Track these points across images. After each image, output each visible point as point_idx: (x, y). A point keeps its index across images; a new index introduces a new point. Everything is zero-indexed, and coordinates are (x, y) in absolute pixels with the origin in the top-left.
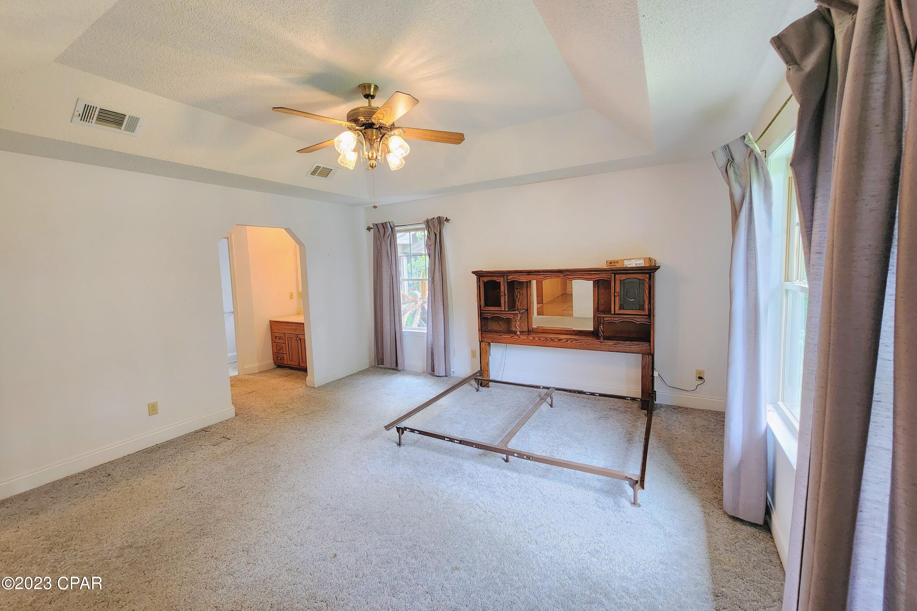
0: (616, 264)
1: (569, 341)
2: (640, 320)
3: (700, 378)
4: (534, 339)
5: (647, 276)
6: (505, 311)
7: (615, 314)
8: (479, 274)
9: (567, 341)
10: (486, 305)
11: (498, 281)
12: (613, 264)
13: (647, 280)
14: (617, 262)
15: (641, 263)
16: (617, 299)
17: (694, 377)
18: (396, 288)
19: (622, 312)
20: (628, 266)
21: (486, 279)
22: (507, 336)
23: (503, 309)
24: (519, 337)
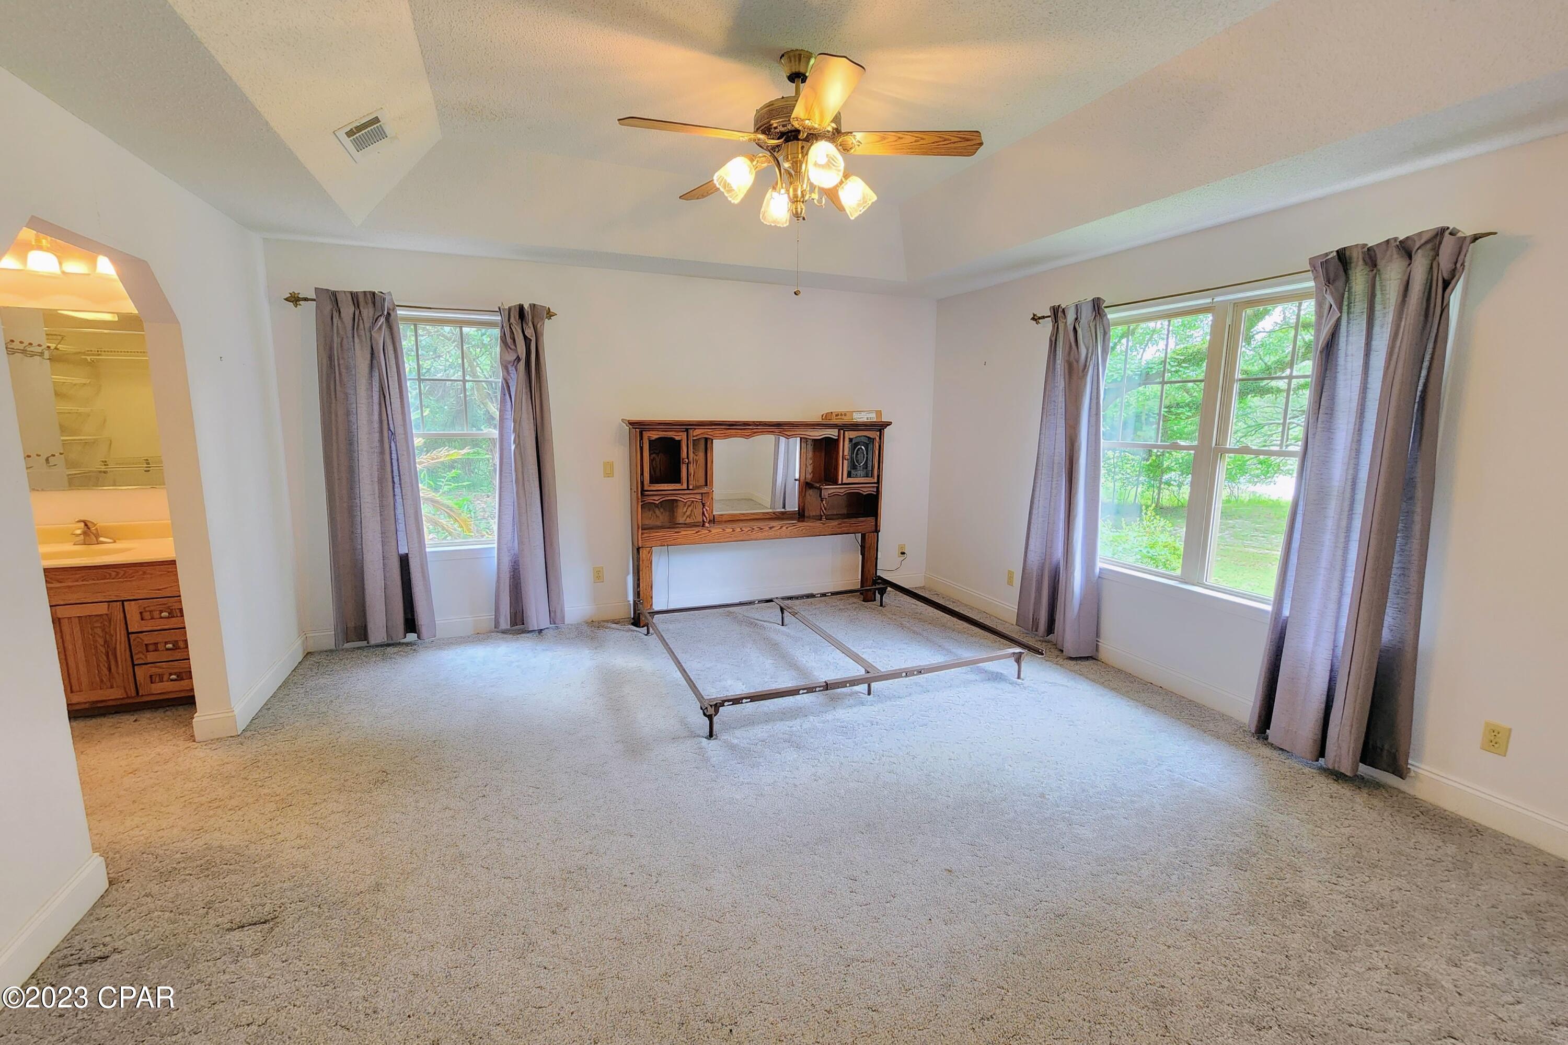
0: (843, 417)
1: (784, 528)
2: (866, 491)
3: (903, 553)
4: (734, 531)
5: (878, 433)
6: (688, 489)
7: (842, 484)
8: (639, 427)
9: (781, 527)
10: (653, 481)
11: (677, 438)
12: (839, 417)
13: (878, 439)
14: (845, 415)
15: (873, 417)
16: (846, 462)
17: (897, 553)
18: (405, 453)
19: (851, 480)
20: (858, 420)
21: (655, 435)
22: (689, 532)
23: (685, 486)
24: (710, 531)
